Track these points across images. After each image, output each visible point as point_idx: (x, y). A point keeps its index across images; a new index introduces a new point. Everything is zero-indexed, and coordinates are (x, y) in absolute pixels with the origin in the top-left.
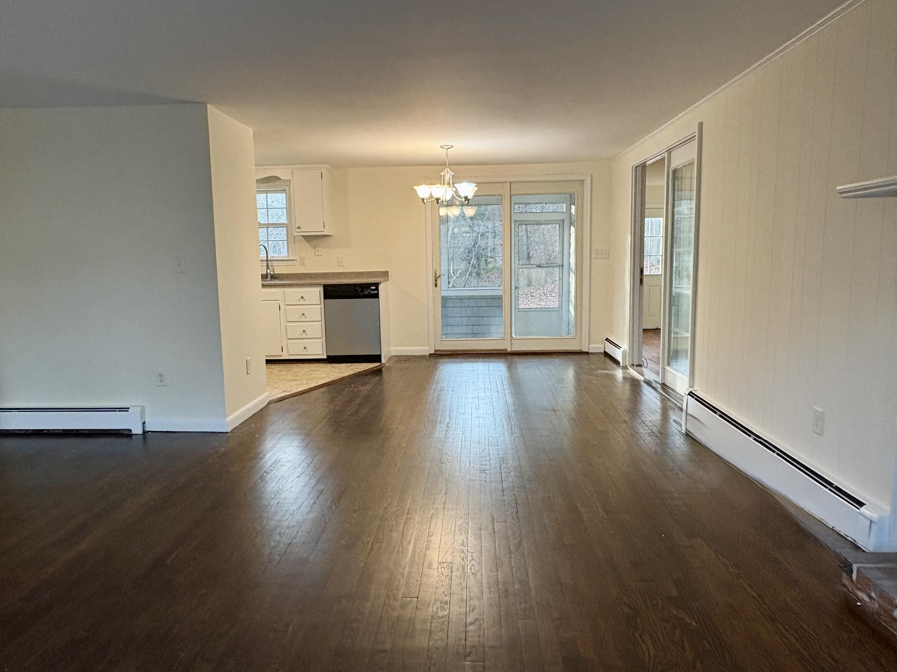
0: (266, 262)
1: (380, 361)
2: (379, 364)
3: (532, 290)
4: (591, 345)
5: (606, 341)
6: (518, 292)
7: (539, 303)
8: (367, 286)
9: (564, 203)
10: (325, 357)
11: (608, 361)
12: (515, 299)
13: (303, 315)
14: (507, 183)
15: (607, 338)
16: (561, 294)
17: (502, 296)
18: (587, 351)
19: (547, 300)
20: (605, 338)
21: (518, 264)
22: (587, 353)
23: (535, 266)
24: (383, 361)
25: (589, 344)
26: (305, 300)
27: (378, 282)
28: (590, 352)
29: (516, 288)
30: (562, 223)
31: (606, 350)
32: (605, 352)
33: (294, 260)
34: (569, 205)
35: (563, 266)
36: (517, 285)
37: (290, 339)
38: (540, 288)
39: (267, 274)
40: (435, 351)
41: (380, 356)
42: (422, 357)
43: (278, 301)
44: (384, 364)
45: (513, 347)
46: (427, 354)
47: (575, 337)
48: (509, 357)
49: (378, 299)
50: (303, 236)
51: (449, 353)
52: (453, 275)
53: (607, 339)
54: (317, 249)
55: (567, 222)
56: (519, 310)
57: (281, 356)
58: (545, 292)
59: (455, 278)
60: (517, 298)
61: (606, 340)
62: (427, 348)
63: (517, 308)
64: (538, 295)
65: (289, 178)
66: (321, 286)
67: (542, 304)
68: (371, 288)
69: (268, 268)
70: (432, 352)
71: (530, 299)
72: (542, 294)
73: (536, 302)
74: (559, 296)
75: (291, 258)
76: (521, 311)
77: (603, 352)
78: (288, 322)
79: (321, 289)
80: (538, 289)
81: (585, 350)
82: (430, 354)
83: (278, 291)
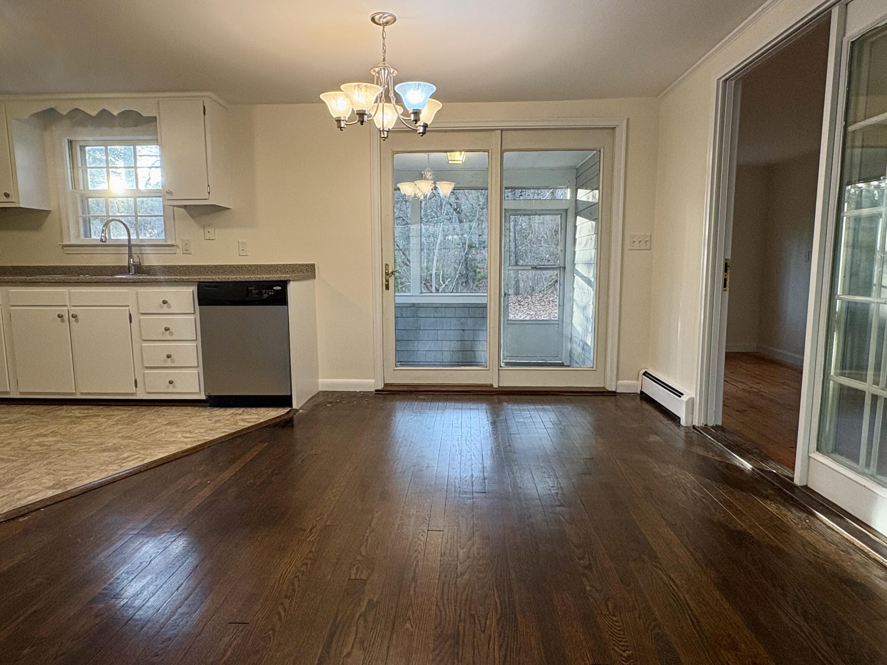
0: (127, 248)
1: (290, 405)
2: (289, 409)
3: (519, 299)
4: (620, 382)
5: (644, 376)
6: (508, 301)
7: (529, 312)
8: (269, 284)
9: (567, 188)
10: (202, 397)
11: (647, 406)
12: (504, 308)
13: (167, 329)
14: (496, 132)
15: (646, 372)
16: (561, 303)
17: (486, 304)
18: (614, 390)
19: (536, 310)
20: (644, 371)
21: (508, 264)
22: (614, 394)
23: (530, 268)
24: (295, 406)
25: (617, 380)
26: (169, 307)
27: (285, 279)
28: (618, 391)
29: (505, 294)
30: (564, 214)
31: (644, 391)
32: (642, 393)
33: (172, 246)
34: (574, 191)
35: (565, 268)
36: (506, 291)
37: (147, 368)
38: (529, 297)
39: (129, 267)
40: (386, 385)
41: (290, 397)
42: (364, 395)
43: (127, 308)
44: (297, 410)
45: (500, 382)
46: (373, 390)
47: (595, 369)
48: (495, 397)
49: (286, 306)
50: (185, 207)
51: (405, 389)
52: (442, 283)
53: (646, 374)
54: (207, 230)
55: (571, 214)
56: (509, 322)
57: (133, 394)
58: (534, 301)
59: (444, 286)
60: (506, 307)
61: (644, 374)
62: (374, 381)
63: (506, 321)
64: (526, 304)
65: (154, 115)
66: (193, 285)
67: (531, 313)
68: (275, 288)
69: (130, 256)
70: (380, 387)
71: (518, 308)
72: (531, 302)
73: (525, 311)
74: (559, 306)
75: (169, 243)
76: (512, 324)
77: (639, 392)
78: (144, 340)
79: (194, 289)
80: (525, 298)
81: (611, 388)
82: (376, 391)
83: (127, 291)
